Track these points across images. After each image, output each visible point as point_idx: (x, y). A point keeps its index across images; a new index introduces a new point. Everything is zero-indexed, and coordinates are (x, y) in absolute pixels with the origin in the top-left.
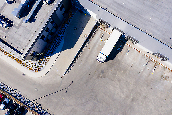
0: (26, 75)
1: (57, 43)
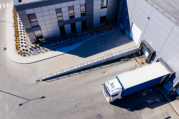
0: (6, 51)
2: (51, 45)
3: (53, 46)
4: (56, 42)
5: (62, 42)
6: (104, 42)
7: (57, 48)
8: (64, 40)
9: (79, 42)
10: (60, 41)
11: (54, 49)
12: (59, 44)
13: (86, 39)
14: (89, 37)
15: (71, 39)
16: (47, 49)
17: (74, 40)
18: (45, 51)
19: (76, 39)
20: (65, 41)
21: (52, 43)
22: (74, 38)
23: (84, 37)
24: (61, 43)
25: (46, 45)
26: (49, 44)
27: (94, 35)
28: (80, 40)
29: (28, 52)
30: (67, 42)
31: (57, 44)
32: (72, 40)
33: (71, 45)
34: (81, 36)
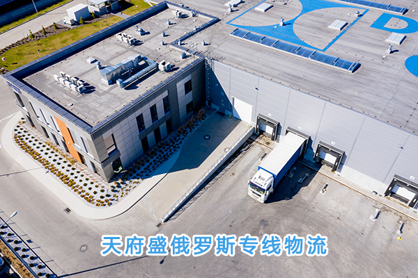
0: (71, 213)
1: (164, 156)
2: (138, 172)
3: (142, 172)
4: (143, 165)
5: (151, 161)
6: (207, 137)
7: (150, 172)
8: (152, 158)
9: (175, 151)
10: (148, 161)
11: (147, 175)
12: (149, 166)
13: (180, 143)
14: (183, 139)
15: (160, 151)
16: (136, 180)
17: (166, 151)
18: (136, 184)
19: (168, 148)
20: (155, 158)
21: (139, 168)
22: (164, 148)
23: (177, 141)
24: (151, 163)
25: (131, 175)
26: (135, 172)
27: (187, 134)
28: (174, 147)
29: (112, 197)
30: (157, 158)
31: (146, 166)
32: (163, 153)
33: (166, 159)
34: (172, 141)
